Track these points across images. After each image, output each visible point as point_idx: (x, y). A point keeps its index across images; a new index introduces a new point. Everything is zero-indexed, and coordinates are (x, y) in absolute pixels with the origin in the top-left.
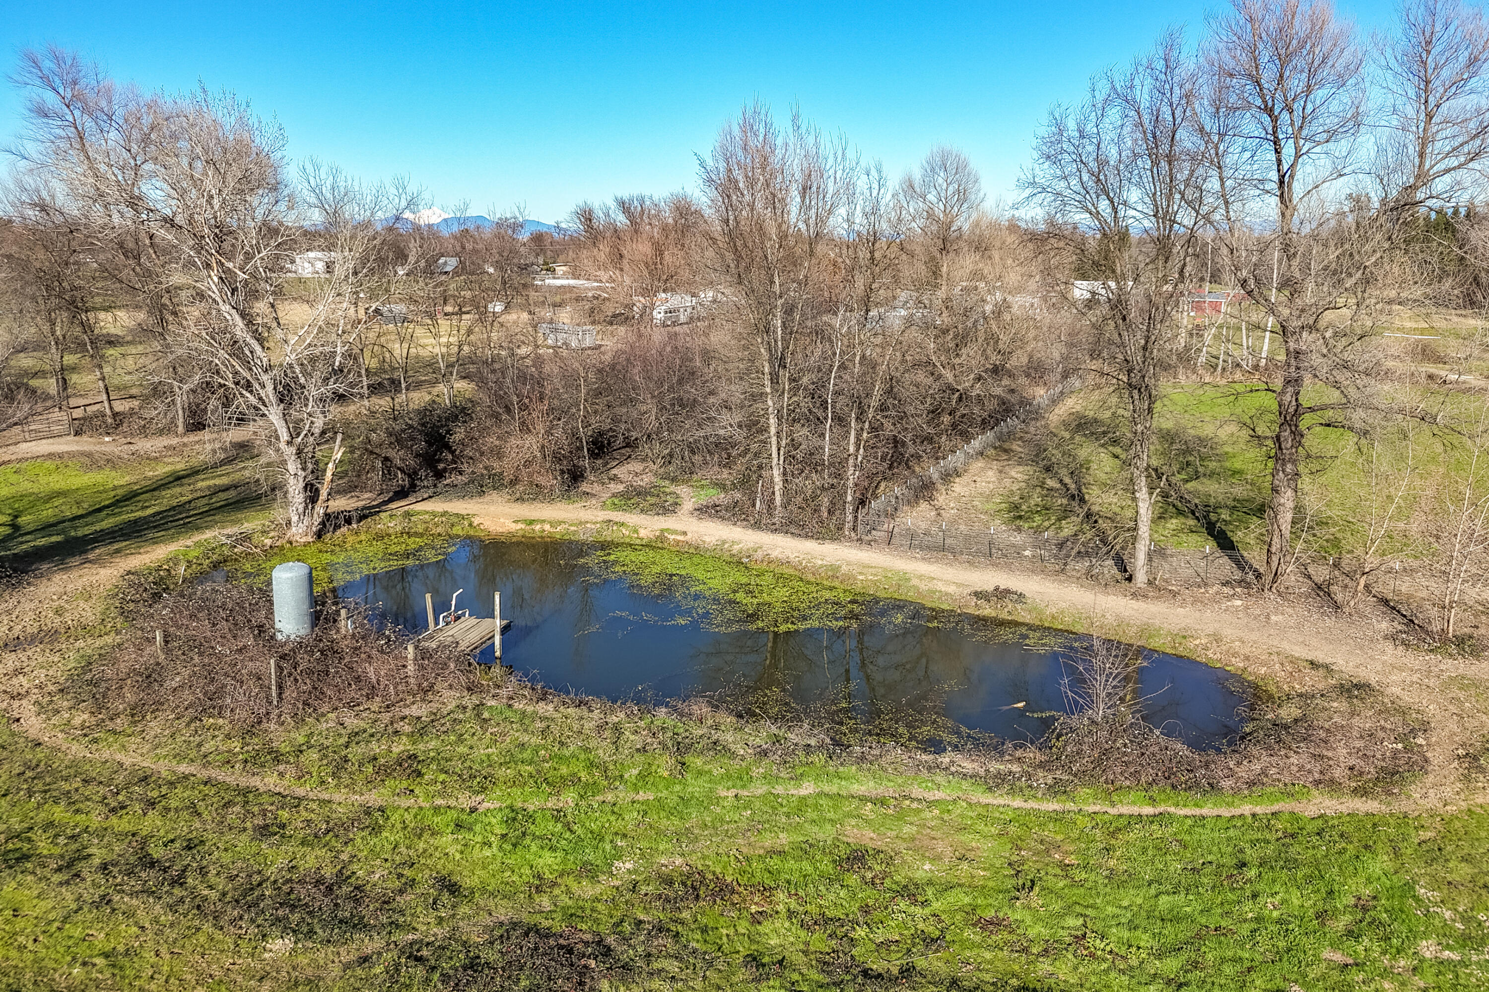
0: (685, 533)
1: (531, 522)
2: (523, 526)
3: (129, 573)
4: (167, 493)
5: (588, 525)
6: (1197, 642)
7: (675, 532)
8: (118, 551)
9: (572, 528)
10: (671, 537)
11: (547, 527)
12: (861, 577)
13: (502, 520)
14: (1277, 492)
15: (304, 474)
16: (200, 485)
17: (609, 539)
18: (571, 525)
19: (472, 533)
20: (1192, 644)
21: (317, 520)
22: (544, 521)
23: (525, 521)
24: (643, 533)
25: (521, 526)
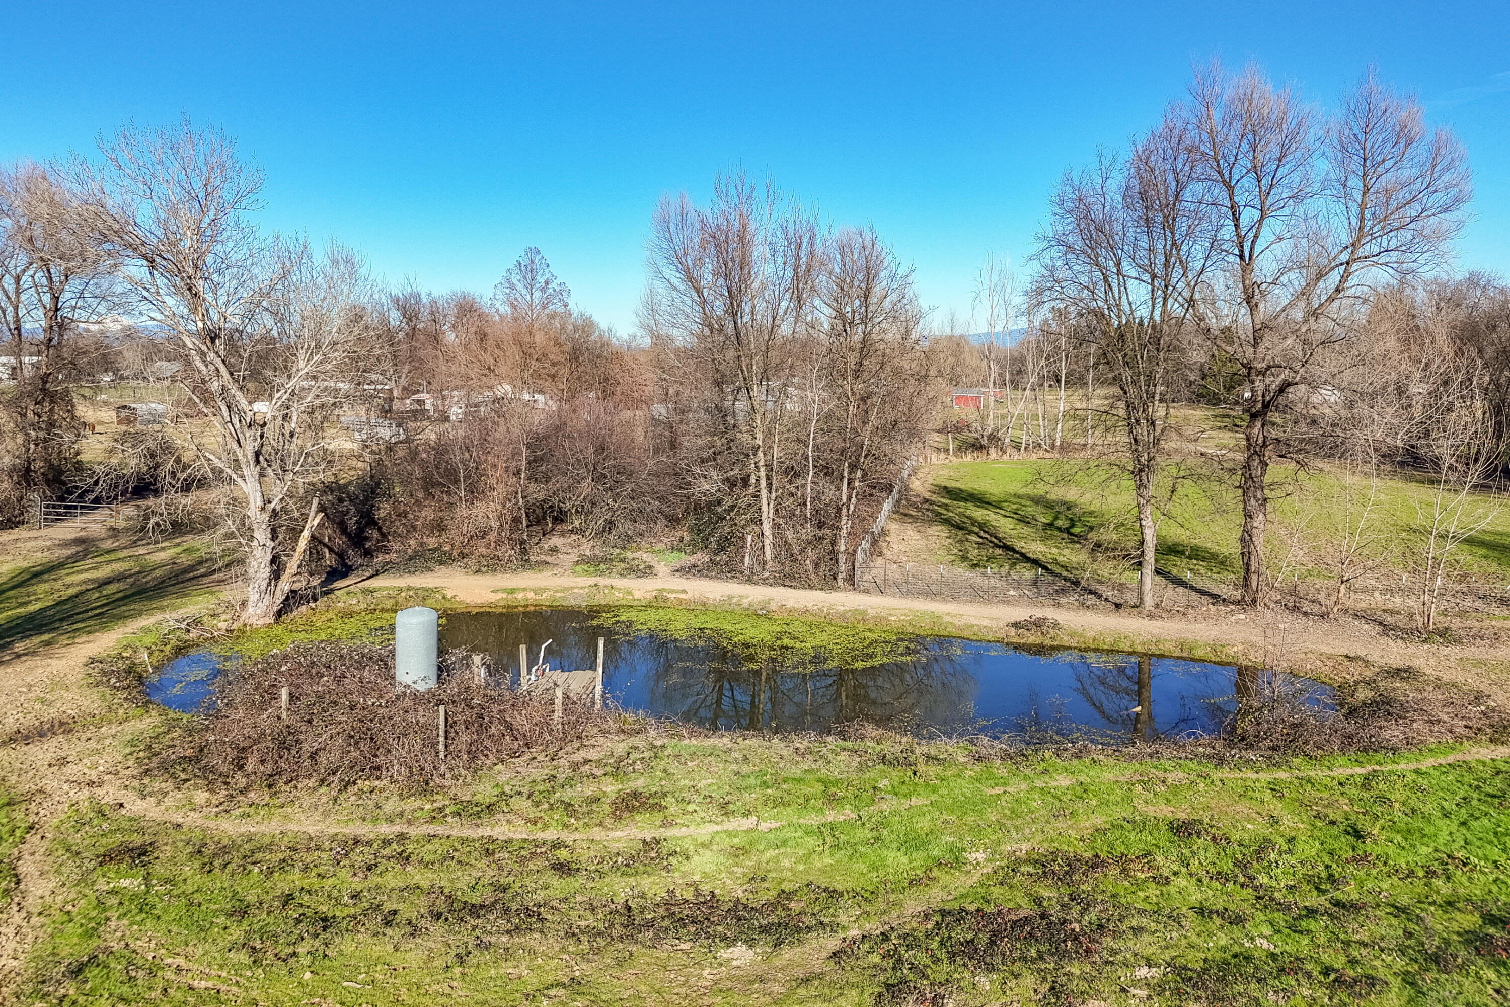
0: (684, 591)
1: (512, 591)
2: (504, 596)
3: (93, 660)
4: (41, 588)
5: (576, 591)
6: (1235, 649)
7: (673, 591)
8: (48, 644)
9: (559, 594)
10: (672, 596)
11: (530, 595)
12: (893, 618)
13: (477, 591)
14: (1250, 517)
15: (273, 544)
16: (68, 580)
17: (603, 602)
18: (557, 591)
19: (448, 605)
20: (1231, 651)
21: (280, 598)
22: (525, 589)
23: (504, 590)
24: (638, 595)
25: (500, 595)
